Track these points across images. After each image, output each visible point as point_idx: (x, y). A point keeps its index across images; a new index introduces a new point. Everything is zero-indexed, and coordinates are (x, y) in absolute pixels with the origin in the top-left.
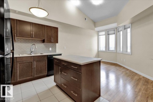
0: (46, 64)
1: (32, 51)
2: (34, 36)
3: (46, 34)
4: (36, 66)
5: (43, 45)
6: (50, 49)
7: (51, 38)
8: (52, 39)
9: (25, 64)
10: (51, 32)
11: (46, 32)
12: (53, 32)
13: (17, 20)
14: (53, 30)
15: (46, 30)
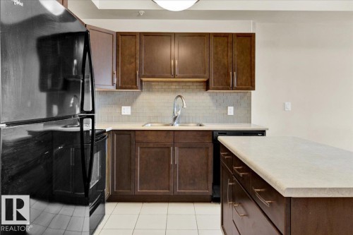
0: (207, 159)
1: (176, 115)
2: (179, 72)
3: (212, 63)
4: (181, 161)
5: (209, 97)
6: (231, 111)
7: (228, 75)
8: (233, 75)
9: (154, 150)
10: (230, 54)
11: (212, 54)
12: (236, 53)
13: (141, 34)
14: (235, 45)
15: (212, 49)
